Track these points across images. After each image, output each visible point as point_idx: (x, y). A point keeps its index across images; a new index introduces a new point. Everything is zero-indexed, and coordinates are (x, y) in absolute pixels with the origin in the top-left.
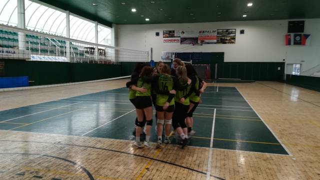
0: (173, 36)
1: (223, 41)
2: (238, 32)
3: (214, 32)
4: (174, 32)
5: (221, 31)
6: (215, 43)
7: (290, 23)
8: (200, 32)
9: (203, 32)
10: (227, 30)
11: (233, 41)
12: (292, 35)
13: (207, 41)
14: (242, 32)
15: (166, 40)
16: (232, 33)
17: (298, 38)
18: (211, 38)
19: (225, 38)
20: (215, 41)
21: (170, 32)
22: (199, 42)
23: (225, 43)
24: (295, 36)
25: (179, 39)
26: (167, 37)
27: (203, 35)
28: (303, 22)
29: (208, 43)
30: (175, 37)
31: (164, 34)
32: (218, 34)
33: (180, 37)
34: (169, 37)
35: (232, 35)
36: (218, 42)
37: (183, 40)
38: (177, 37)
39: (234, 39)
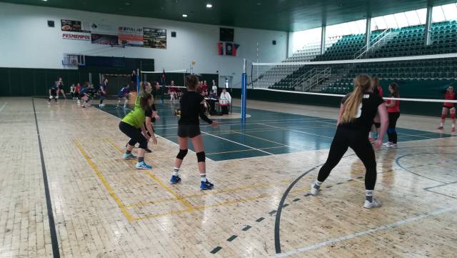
0: (79, 30)
1: (151, 45)
2: (169, 35)
3: (140, 30)
4: (79, 23)
5: (148, 30)
6: (142, 46)
7: (221, 29)
8: (121, 28)
9: (125, 29)
10: (156, 31)
11: (164, 45)
12: (224, 43)
13: (130, 42)
14: (174, 35)
15: (67, 36)
16: (161, 34)
17: (229, 48)
18: (136, 39)
19: (154, 41)
20: (142, 43)
21: (73, 22)
22: (120, 42)
23: (155, 47)
24: (227, 45)
25: (89, 35)
26: (69, 30)
27: (124, 33)
28: (232, 30)
29: (132, 45)
30: (82, 31)
31: (62, 25)
32: (145, 33)
33: (90, 32)
34: (72, 31)
35: (162, 37)
36: (145, 45)
37: (95, 38)
38: (86, 32)
39: (165, 42)
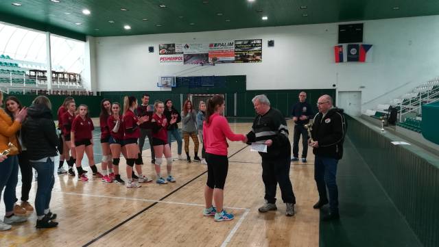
0: (173, 52)
1: (244, 59)
2: (265, 44)
3: (231, 44)
4: (174, 45)
5: (240, 43)
6: (233, 62)
7: (341, 27)
8: (211, 45)
9: (216, 45)
10: (250, 42)
11: (258, 57)
12: (345, 46)
13: (221, 59)
14: (271, 44)
15: (163, 59)
16: (256, 45)
17: (353, 52)
18: (227, 54)
19: (248, 53)
20: (233, 58)
21: (169, 45)
22: (210, 60)
23: (247, 61)
24: (349, 48)
26: (165, 54)
27: (215, 49)
28: (361, 26)
29: (223, 62)
30: (175, 53)
31: (160, 50)
32: (236, 47)
33: (182, 53)
34: (168, 54)
35: (256, 49)
36: (236, 61)
37: (188, 58)
38: (179, 53)
39: (260, 54)
